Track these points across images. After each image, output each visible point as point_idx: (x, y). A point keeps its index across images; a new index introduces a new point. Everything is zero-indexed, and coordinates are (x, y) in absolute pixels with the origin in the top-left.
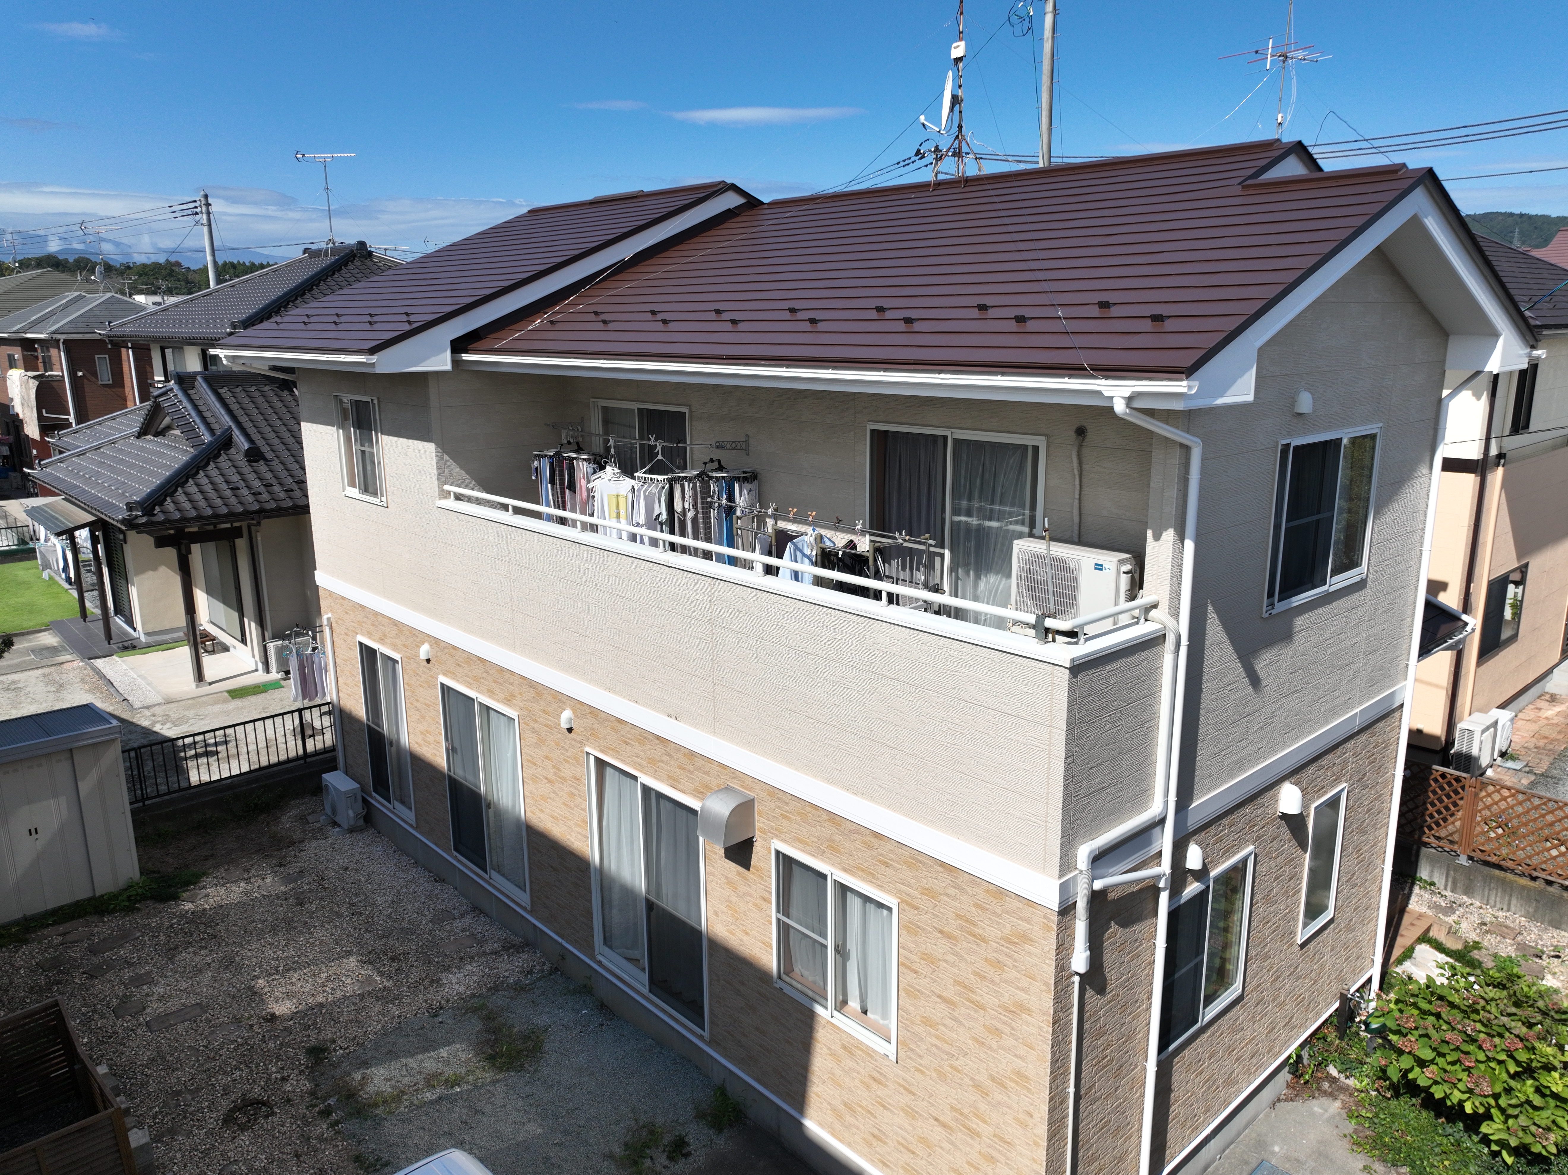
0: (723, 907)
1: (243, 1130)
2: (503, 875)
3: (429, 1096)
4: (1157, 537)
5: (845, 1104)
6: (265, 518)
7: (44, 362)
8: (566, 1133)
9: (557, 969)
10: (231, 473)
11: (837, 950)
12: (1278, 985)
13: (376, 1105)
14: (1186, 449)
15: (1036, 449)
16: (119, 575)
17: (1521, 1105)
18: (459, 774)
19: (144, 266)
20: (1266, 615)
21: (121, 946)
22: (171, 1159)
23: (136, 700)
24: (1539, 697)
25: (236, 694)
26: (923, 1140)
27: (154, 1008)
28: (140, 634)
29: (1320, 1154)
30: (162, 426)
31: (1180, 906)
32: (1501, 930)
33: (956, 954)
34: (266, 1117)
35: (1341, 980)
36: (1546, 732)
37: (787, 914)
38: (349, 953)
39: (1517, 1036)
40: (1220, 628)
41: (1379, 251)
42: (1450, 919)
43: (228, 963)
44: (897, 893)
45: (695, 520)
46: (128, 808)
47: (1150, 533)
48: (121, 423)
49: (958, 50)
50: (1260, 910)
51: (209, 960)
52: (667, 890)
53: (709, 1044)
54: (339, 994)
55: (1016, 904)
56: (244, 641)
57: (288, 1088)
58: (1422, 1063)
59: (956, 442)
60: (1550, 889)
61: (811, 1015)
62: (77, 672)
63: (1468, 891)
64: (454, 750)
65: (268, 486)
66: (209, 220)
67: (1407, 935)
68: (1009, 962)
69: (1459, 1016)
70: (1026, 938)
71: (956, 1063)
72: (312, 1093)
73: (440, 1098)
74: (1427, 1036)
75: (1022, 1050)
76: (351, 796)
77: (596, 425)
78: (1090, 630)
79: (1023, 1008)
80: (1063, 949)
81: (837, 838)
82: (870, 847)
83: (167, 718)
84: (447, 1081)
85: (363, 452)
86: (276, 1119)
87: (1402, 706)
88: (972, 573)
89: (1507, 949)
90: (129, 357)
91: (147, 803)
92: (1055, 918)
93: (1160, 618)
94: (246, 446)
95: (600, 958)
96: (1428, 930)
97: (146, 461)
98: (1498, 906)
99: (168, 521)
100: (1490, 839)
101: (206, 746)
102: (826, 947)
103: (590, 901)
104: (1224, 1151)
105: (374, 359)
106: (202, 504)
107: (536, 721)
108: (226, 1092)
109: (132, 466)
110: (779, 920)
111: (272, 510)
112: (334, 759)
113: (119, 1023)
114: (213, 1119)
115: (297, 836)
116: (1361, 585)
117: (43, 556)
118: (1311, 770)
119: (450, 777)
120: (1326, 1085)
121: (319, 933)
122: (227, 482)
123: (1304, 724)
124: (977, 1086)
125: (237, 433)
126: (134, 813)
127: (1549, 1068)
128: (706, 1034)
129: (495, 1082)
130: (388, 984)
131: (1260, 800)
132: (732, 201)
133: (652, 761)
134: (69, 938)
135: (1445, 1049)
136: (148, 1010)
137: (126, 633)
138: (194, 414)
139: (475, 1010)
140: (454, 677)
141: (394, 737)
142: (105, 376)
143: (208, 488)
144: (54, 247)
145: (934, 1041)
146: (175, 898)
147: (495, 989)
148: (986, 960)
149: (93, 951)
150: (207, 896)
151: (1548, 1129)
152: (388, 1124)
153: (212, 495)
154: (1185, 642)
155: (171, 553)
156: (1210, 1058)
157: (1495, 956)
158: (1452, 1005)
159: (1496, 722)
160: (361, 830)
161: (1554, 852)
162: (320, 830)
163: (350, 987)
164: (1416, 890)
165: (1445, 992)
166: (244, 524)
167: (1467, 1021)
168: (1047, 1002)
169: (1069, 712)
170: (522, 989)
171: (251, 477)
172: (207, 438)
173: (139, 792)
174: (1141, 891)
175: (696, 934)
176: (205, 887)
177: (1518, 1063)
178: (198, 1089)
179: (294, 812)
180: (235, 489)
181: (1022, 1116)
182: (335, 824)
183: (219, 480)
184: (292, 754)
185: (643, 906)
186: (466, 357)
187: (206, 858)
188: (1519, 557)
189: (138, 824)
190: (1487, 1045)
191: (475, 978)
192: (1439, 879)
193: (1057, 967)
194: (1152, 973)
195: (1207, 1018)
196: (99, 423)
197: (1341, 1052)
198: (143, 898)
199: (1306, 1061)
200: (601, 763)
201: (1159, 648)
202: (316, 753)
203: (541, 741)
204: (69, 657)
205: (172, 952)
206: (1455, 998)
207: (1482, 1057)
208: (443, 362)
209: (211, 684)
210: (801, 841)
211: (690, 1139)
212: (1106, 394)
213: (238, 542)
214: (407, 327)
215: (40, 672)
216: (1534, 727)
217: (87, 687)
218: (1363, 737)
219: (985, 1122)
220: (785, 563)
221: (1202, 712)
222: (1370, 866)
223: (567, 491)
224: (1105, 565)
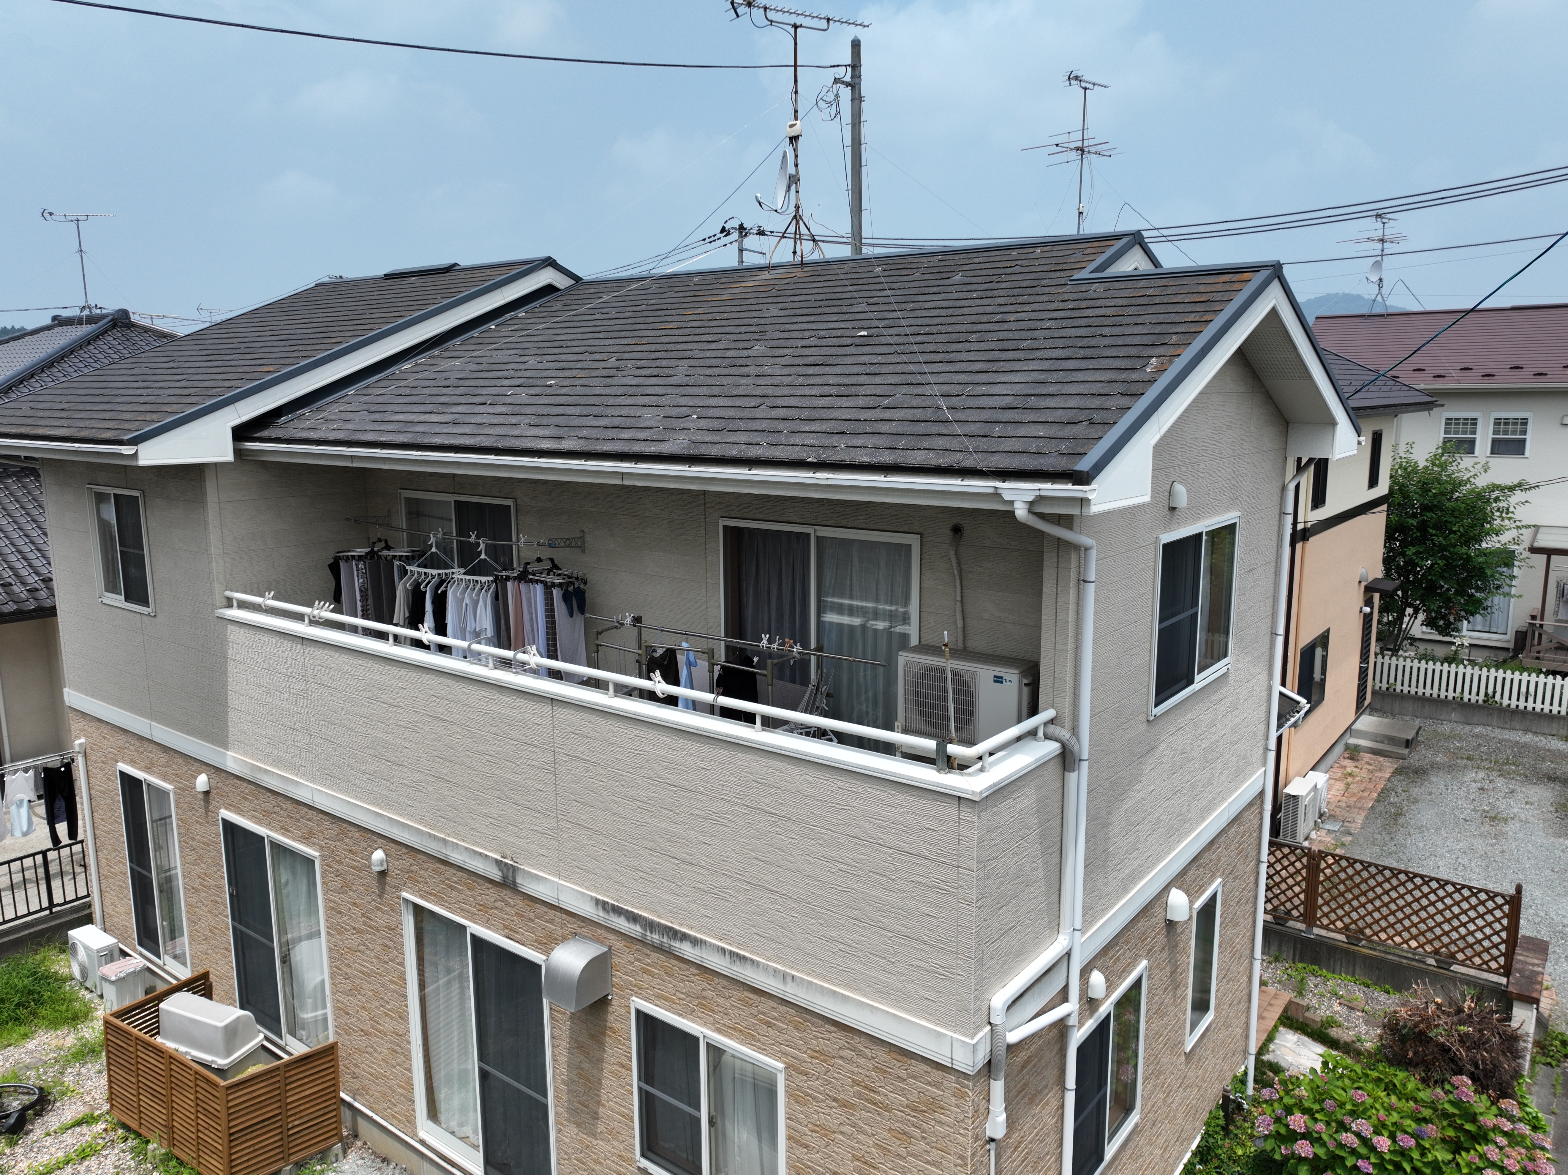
0: (573, 1074)
2: (302, 1040)
11: (712, 1123)
12: (1170, 1099)
14: (1081, 552)
15: (908, 548)
18: (246, 923)
20: (1151, 717)
24: (1342, 756)
31: (1087, 1039)
33: (854, 1125)
36: (1353, 790)
37: (650, 1084)
44: (781, 1056)
50: (1153, 1025)
55: (924, 1067)
59: (819, 539)
64: (239, 896)
65: (6, 585)
67: (1268, 1014)
68: (917, 1133)
70: (936, 1106)
76: (105, 954)
77: (402, 518)
80: (980, 1115)
81: (709, 995)
82: (749, 1005)
87: (1263, 792)
89: (1357, 1022)
92: (968, 1082)
93: (1058, 734)
95: (423, 1135)
96: (1285, 1009)
102: (699, 1119)
103: (410, 1070)
107: (340, 862)
110: (641, 1089)
116: (1228, 674)
118: (1192, 871)
119: (234, 927)
131: (1151, 911)
132: (551, 276)
133: (483, 908)
140: (239, 811)
148: (890, 1131)
154: (1085, 757)
175: (539, 1106)
185: (475, 1075)
186: (250, 445)
192: (1287, 952)
193: (972, 1136)
195: (1110, 1155)
200: (421, 912)
202: (65, 902)
203: (347, 886)
208: (222, 451)
210: (666, 999)
212: (1007, 497)
218: (1233, 829)
222: (1241, 958)
224: (1006, 677)
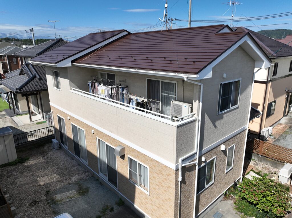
0: (120, 166)
1: (33, 206)
2: (83, 159)
3: (67, 200)
4: (195, 102)
5: (141, 202)
6: (42, 91)
7: (4, 60)
8: (91, 207)
9: (93, 176)
10: (36, 82)
11: (139, 175)
12: (221, 180)
13: (58, 202)
14: (200, 86)
15: (176, 84)
16: (16, 101)
17: (263, 202)
18: (75, 140)
19: (25, 40)
20: (217, 115)
21: (13, 172)
22: (20, 212)
23: (19, 125)
24: (278, 124)
25: (38, 123)
26: (154, 209)
27: (19, 183)
28: (20, 112)
29: (228, 210)
30: (23, 73)
31: (200, 168)
32: (266, 168)
33: (159, 177)
34: (37, 204)
35: (234, 179)
36: (279, 131)
37: (131, 169)
38: (55, 173)
39: (263, 190)
40: (208, 118)
41: (240, 46)
42: (257, 167)
43: (33, 175)
44: (149, 166)
45: (116, 95)
46: (15, 146)
47: (194, 101)
48: (17, 72)
49: (166, 5)
50: (217, 167)
51: (29, 174)
52: (111, 163)
53: (118, 190)
54: (52, 181)
55: (169, 169)
56: (39, 113)
57: (42, 198)
58: (247, 195)
59: (162, 82)
60: (275, 161)
61: (135, 186)
62: (8, 119)
63: (261, 161)
64: (74, 136)
65: (43, 85)
66: (33, 33)
67: (249, 169)
68: (168, 179)
69: (253, 186)
70: (170, 175)
71: (159, 196)
72: (46, 200)
73: (69, 200)
74: (247, 190)
75: (170, 195)
76: (57, 143)
77: (100, 76)
78: (185, 118)
79: (170, 187)
80: (177, 177)
81: (139, 155)
82: (144, 157)
83: (24, 128)
84: (71, 197)
85: (57, 81)
86: (39, 204)
87: (246, 129)
88: (165, 106)
89: (266, 172)
90: (19, 59)
91: (20, 145)
92: (175, 171)
93: (195, 117)
94: (39, 77)
95: (100, 174)
96: (252, 169)
97: (20, 80)
98: (266, 164)
99: (24, 92)
100: (265, 152)
101: (32, 133)
102: (137, 175)
103: (98, 164)
104: (211, 210)
105: (56, 65)
106: (30, 88)
107: (88, 131)
108: (31, 199)
109: (17, 81)
110: (129, 169)
111: (43, 90)
112: (54, 136)
113: (12, 186)
114: (28, 204)
115: (47, 151)
116: (238, 108)
117: (3, 97)
118: (227, 142)
119: (74, 141)
120: (231, 198)
121: (50, 169)
122: (35, 84)
123: (226, 134)
124: (163, 200)
125: (37, 75)
126: (16, 147)
127: (268, 196)
128: (118, 189)
129: (79, 197)
130: (62, 179)
131: (217, 148)
132: (125, 33)
133: (107, 140)
134: (4, 170)
135: (250, 192)
136: (17, 184)
137: (18, 112)
138: (29, 71)
139: (77, 184)
140: (74, 122)
141: (64, 133)
142: (15, 62)
143: (31, 85)
144: (8, 36)
145: (155, 192)
146: (24, 163)
147: (81, 180)
148: (164, 178)
149: (8, 173)
150: (30, 162)
151: (268, 207)
152: (59, 205)
153: (32, 87)
154: (200, 121)
155: (25, 97)
156: (208, 194)
157: (264, 173)
158: (252, 184)
159: (269, 130)
160: (59, 150)
161: (276, 155)
162: (52, 150)
163: (55, 179)
164: (251, 161)
165: (251, 182)
166: (39, 92)
167: (254, 187)
168: (173, 186)
169: (177, 135)
170: (86, 180)
171: (40, 83)
172: (31, 76)
173: (18, 143)
174: (193, 165)
175: (116, 171)
176: (29, 161)
177: (263, 195)
178: (26, 199)
179: (47, 146)
180: (36, 86)
181: (170, 206)
182: (54, 148)
183: (34, 84)
184: (47, 135)
185: (107, 166)
186: (74, 64)
187: (30, 155)
188: (274, 99)
189: (16, 149)
190: (257, 192)
191: (77, 178)
192: (256, 159)
193: (175, 180)
194: (195, 180)
195: (207, 187)
196: (13, 72)
197: (234, 192)
198: (18, 163)
199: (227, 194)
200: (99, 140)
201: (195, 122)
202: (51, 135)
203: (89, 135)
204: (7, 116)
205: (22, 173)
206: (253, 183)
207: (256, 194)
208: (70, 65)
209: (33, 122)
210: (133, 156)
211: (114, 208)
212: (183, 77)
213: (38, 95)
214: (63, 58)
215: (2, 119)
216: (277, 130)
217: (10, 122)
218: (238, 135)
219: (164, 207)
220: (130, 105)
221: (204, 133)
222: (240, 158)
223: (94, 89)
224: (187, 106)
